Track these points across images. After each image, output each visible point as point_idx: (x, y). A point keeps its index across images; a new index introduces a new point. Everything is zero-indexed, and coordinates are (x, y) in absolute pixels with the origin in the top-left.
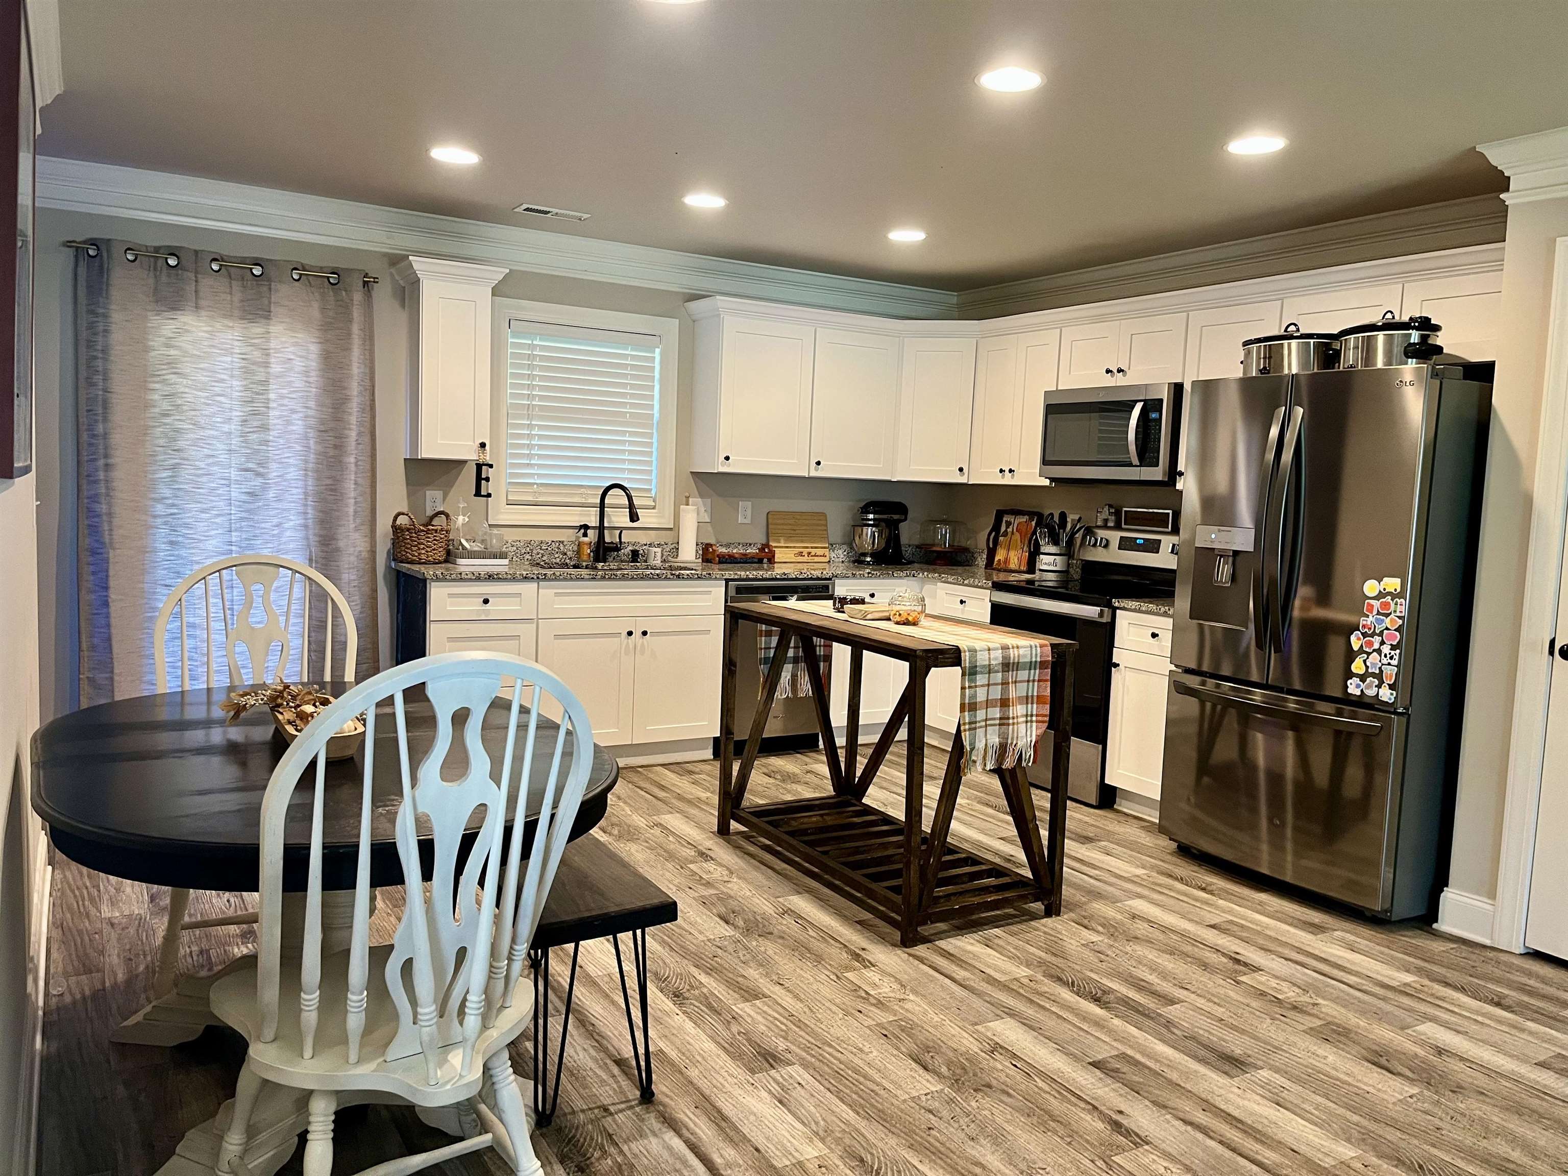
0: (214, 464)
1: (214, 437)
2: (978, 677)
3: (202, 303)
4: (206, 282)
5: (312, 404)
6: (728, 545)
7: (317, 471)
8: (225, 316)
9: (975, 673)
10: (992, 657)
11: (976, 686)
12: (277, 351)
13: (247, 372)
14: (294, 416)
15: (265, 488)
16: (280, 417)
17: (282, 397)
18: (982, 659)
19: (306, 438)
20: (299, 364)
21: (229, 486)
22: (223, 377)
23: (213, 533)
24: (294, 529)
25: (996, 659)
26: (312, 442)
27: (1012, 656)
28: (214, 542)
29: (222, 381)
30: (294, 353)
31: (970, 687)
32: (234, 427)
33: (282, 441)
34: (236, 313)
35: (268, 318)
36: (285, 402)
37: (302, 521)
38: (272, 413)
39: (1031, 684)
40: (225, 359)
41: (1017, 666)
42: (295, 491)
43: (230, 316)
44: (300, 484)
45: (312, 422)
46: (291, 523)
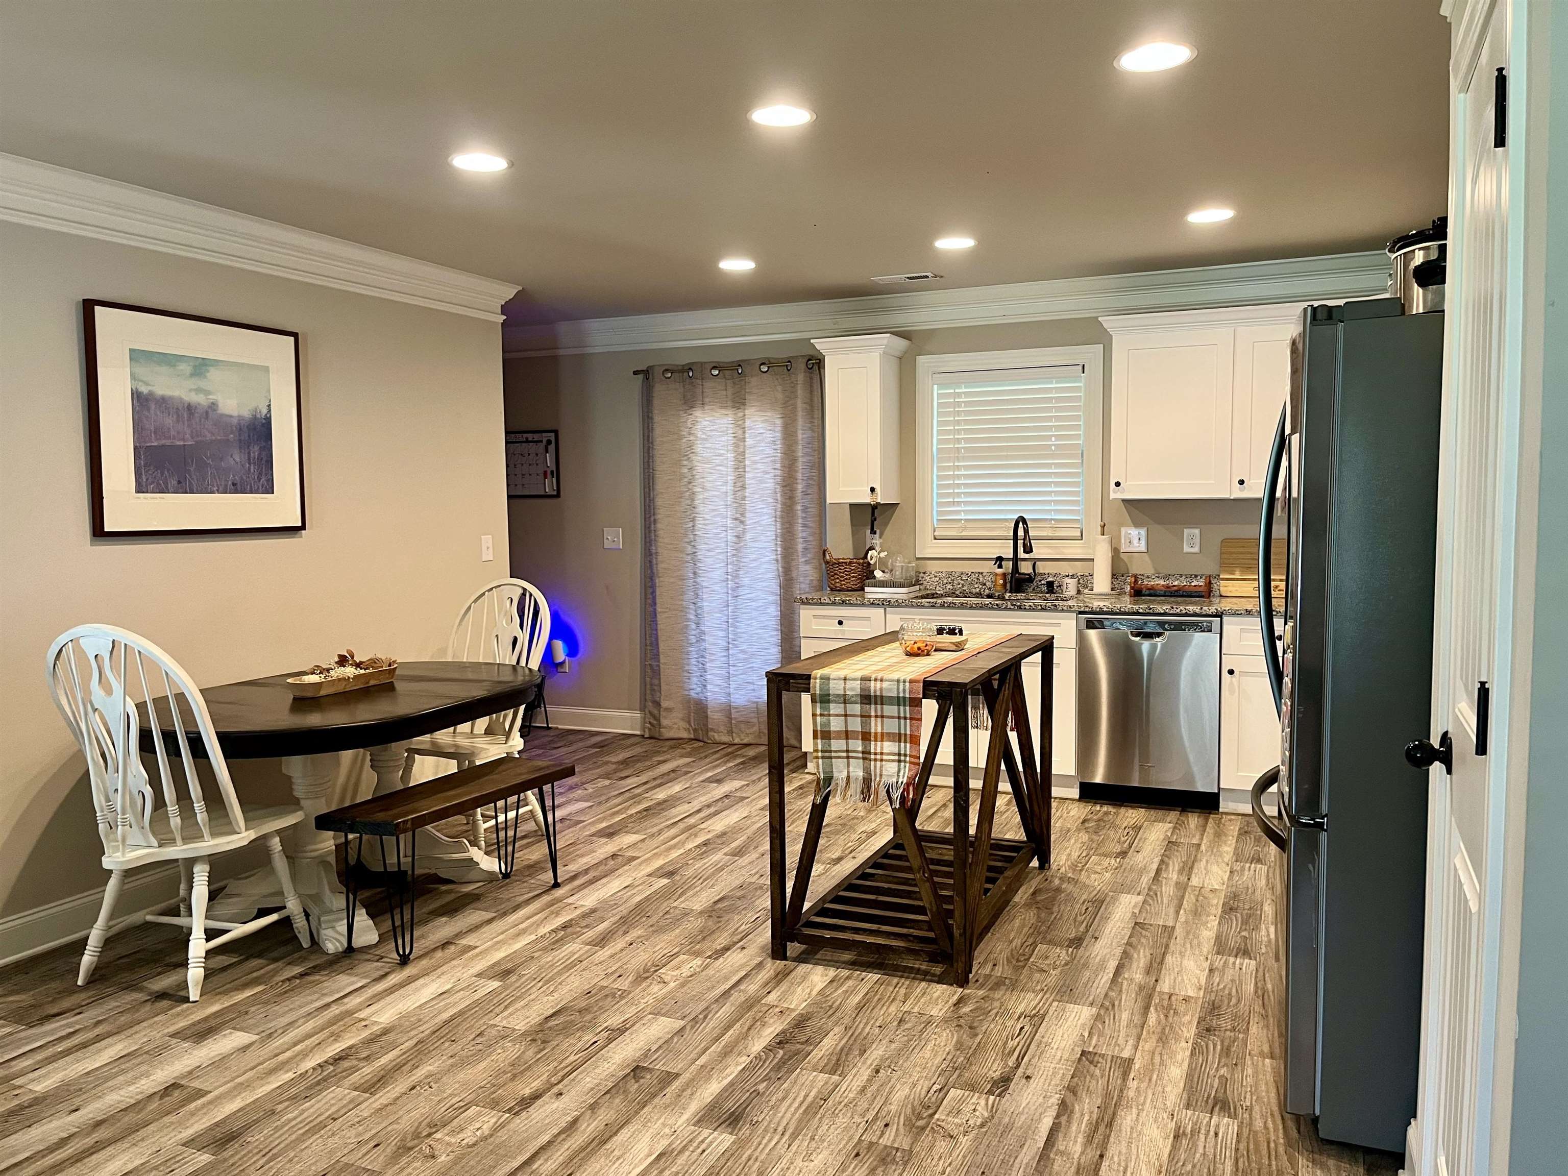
0: (715, 516)
1: (715, 496)
2: (832, 705)
3: (707, 400)
4: (708, 384)
5: (778, 466)
6: (1166, 577)
7: (782, 517)
8: (722, 407)
9: (828, 702)
10: (848, 687)
11: (829, 715)
12: (751, 428)
13: (736, 446)
14: (767, 476)
15: (744, 531)
16: (754, 478)
17: (755, 462)
18: (836, 688)
19: (776, 493)
20: (769, 436)
21: (726, 531)
22: (722, 452)
23: (718, 566)
24: (769, 562)
25: (852, 689)
26: (779, 495)
27: (872, 689)
28: (718, 572)
29: (721, 455)
30: (764, 428)
31: (821, 715)
32: (730, 487)
33: (756, 496)
34: (729, 403)
35: (744, 404)
36: (759, 466)
37: (775, 557)
38: (747, 475)
39: (902, 721)
40: (723, 439)
41: (881, 700)
42: (769, 533)
43: (725, 407)
44: (773, 528)
45: (779, 479)
46: (767, 559)
